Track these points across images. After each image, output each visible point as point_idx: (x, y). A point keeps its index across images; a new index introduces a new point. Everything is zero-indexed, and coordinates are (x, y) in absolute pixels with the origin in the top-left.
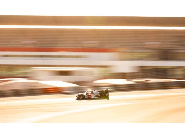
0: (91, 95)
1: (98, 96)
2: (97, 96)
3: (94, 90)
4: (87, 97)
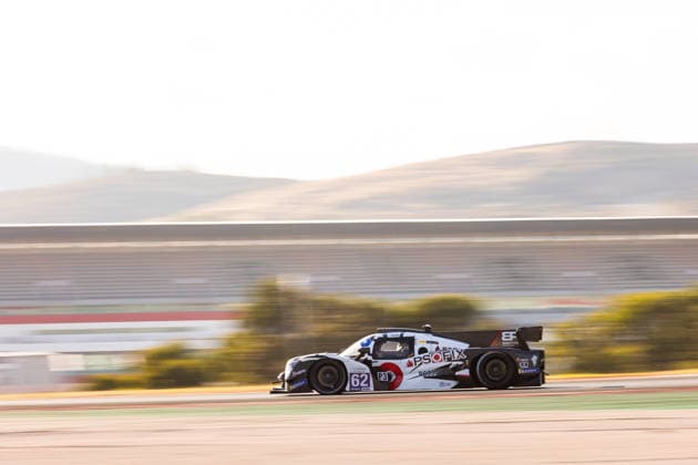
1: (451, 377)
2: (445, 374)
3: (427, 331)
4: (368, 382)
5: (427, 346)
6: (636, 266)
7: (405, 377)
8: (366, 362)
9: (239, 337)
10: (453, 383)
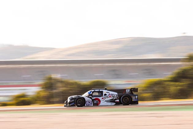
0: (100, 98)
1: (114, 102)
2: (112, 101)
3: (106, 89)
4: (91, 103)
5: (107, 93)
6: (149, 71)
7: (101, 102)
8: (90, 98)
9: (40, 91)
10: (114, 104)
